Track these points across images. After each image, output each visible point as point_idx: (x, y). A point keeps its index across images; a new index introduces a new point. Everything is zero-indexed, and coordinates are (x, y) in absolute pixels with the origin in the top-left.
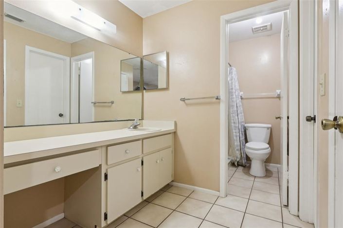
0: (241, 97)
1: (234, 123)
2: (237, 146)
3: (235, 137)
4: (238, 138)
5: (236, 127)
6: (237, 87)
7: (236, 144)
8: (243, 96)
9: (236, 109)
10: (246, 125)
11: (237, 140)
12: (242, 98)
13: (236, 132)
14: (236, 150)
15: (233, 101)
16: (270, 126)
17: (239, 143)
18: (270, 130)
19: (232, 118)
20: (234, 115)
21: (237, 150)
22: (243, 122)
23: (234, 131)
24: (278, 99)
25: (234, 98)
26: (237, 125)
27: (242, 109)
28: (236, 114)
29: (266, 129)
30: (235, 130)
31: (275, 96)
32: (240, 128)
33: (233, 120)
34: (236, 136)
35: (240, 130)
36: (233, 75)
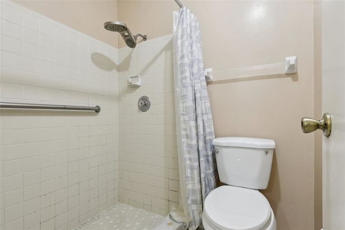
0: (207, 78)
1: (187, 137)
2: (194, 191)
3: (189, 171)
4: (196, 172)
5: (189, 146)
6: (198, 54)
7: (190, 187)
8: (211, 77)
9: (190, 103)
10: (217, 141)
11: (193, 178)
12: (209, 82)
13: (190, 159)
14: (189, 202)
15: (184, 86)
16: (271, 144)
17: (197, 187)
18: (270, 155)
19: (183, 126)
20: (186, 118)
21: (194, 202)
22: (210, 134)
23: (187, 156)
24: (289, 79)
25: (186, 77)
26: (194, 142)
27: (208, 104)
28: (193, 115)
29: (263, 153)
30: (189, 153)
31: (284, 72)
32: (200, 148)
33: (185, 130)
34: (192, 169)
35: (201, 154)
36: (185, 26)
